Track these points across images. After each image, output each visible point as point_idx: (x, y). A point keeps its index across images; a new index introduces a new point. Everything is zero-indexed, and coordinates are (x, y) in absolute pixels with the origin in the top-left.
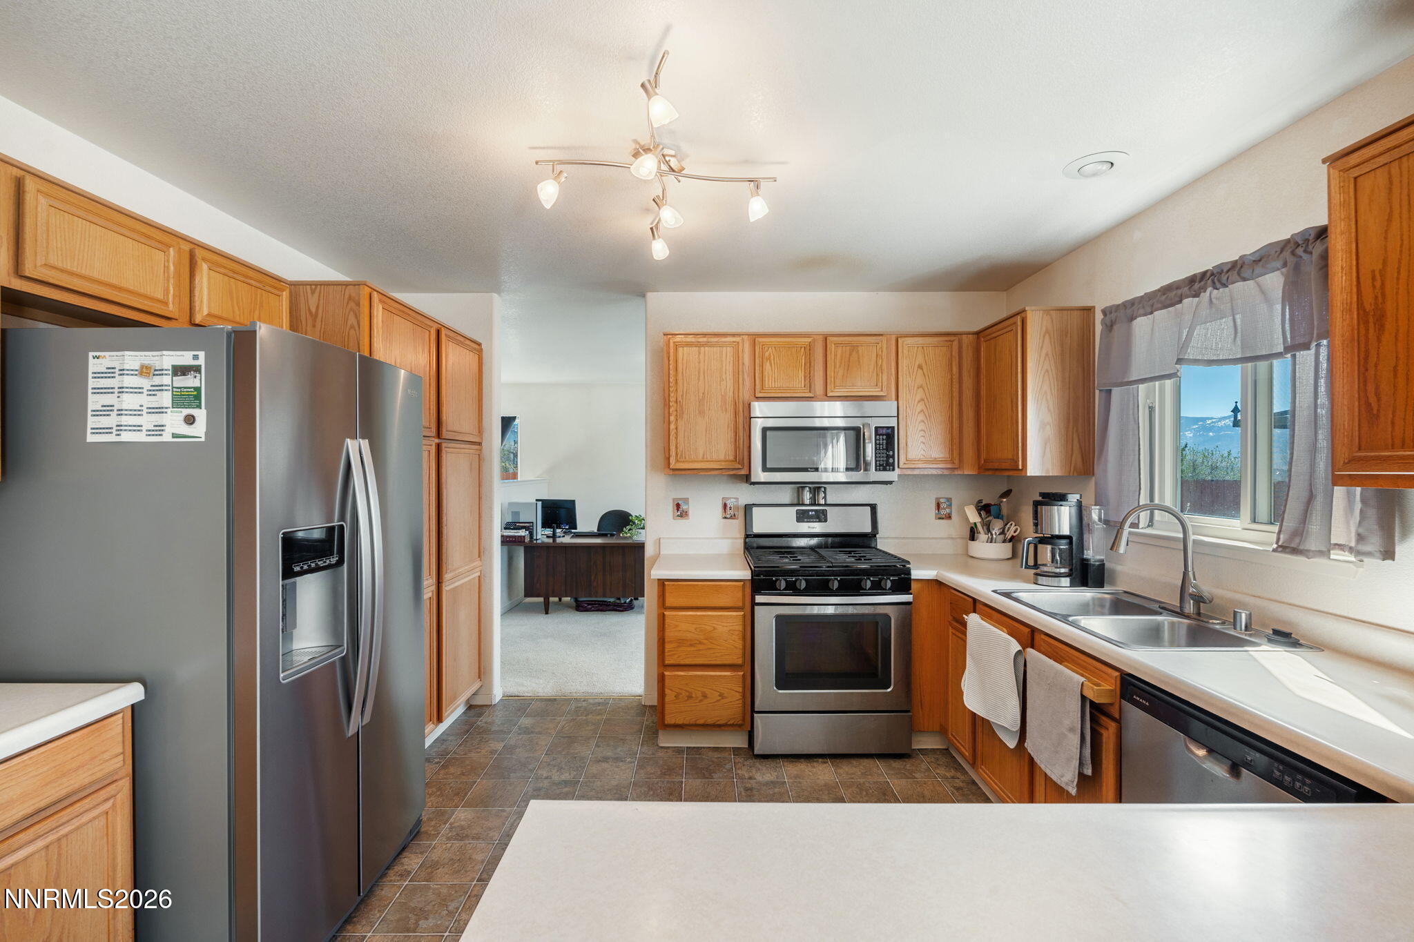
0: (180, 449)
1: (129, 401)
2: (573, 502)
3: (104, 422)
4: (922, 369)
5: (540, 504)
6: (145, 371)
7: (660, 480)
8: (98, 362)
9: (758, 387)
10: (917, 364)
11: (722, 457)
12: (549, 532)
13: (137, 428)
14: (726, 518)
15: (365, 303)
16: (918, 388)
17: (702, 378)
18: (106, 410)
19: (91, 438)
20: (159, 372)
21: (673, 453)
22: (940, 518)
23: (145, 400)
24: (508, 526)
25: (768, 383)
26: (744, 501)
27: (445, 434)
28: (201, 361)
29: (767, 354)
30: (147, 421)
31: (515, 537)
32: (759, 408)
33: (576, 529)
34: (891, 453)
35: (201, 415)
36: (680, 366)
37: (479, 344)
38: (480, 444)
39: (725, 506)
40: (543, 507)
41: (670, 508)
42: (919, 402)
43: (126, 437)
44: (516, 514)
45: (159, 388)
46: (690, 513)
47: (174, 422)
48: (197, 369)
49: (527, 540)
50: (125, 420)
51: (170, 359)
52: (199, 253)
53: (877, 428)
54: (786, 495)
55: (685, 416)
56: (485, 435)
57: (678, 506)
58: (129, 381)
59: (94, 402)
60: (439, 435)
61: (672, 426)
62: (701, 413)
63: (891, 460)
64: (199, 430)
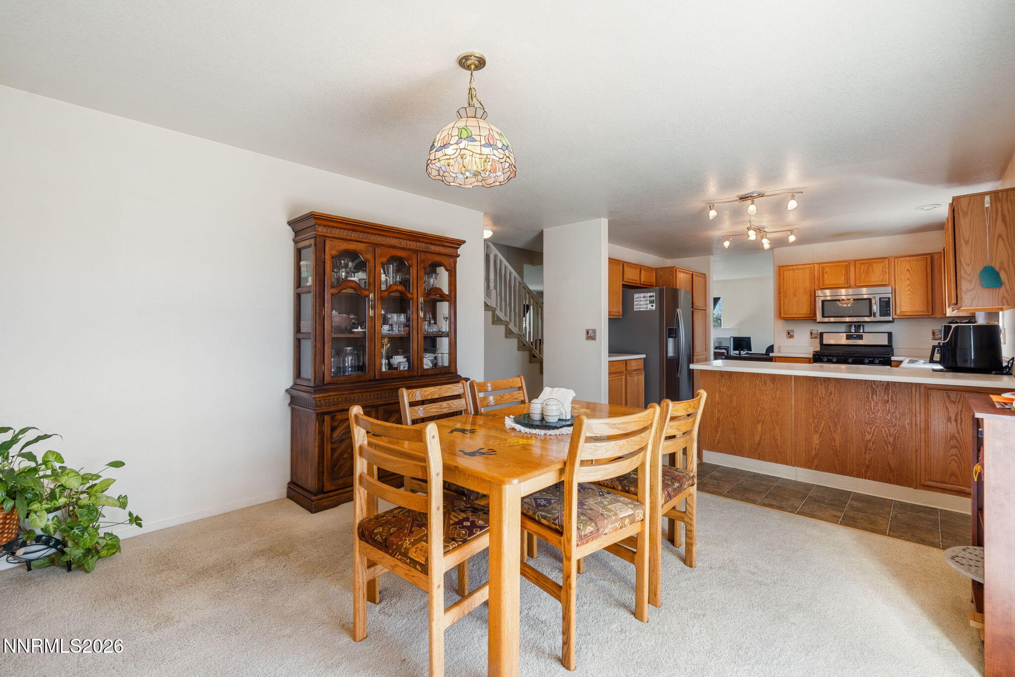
0: (650, 312)
1: (642, 303)
2: (750, 338)
3: (637, 307)
4: (909, 271)
5: (732, 338)
6: (644, 297)
7: (781, 323)
8: (636, 296)
9: (821, 284)
10: (906, 269)
11: (804, 312)
12: (737, 352)
13: (643, 308)
14: (812, 338)
15: (674, 272)
16: (907, 279)
17: (795, 282)
18: (637, 305)
19: (635, 310)
20: (647, 297)
21: (782, 310)
22: (934, 340)
23: (644, 303)
24: (716, 348)
25: (827, 282)
26: (820, 331)
27: (694, 307)
28: (654, 295)
29: (825, 271)
30: (645, 306)
31: (720, 352)
32: (819, 293)
33: (751, 351)
34: (888, 309)
35: (654, 305)
36: (785, 278)
37: (705, 275)
38: (705, 310)
39: (811, 333)
40: (734, 340)
41: (785, 333)
42: (907, 286)
43: (641, 309)
44: (720, 343)
45: (647, 300)
46: (795, 336)
47: (649, 307)
48: (653, 296)
49: (726, 354)
50: (641, 306)
51: (649, 294)
52: (642, 267)
53: (880, 298)
54: (843, 328)
55: (788, 297)
56: (707, 307)
57: (789, 333)
58: (642, 299)
59: (635, 303)
60: (692, 308)
61: (782, 301)
62: (795, 295)
63: (888, 312)
64: (654, 308)
